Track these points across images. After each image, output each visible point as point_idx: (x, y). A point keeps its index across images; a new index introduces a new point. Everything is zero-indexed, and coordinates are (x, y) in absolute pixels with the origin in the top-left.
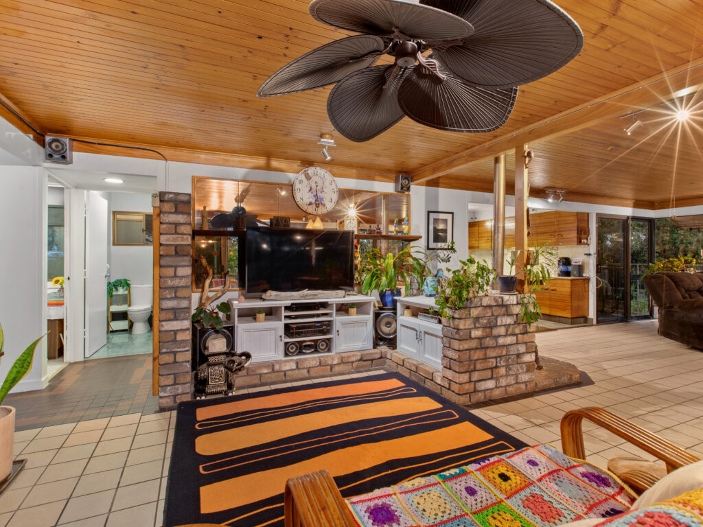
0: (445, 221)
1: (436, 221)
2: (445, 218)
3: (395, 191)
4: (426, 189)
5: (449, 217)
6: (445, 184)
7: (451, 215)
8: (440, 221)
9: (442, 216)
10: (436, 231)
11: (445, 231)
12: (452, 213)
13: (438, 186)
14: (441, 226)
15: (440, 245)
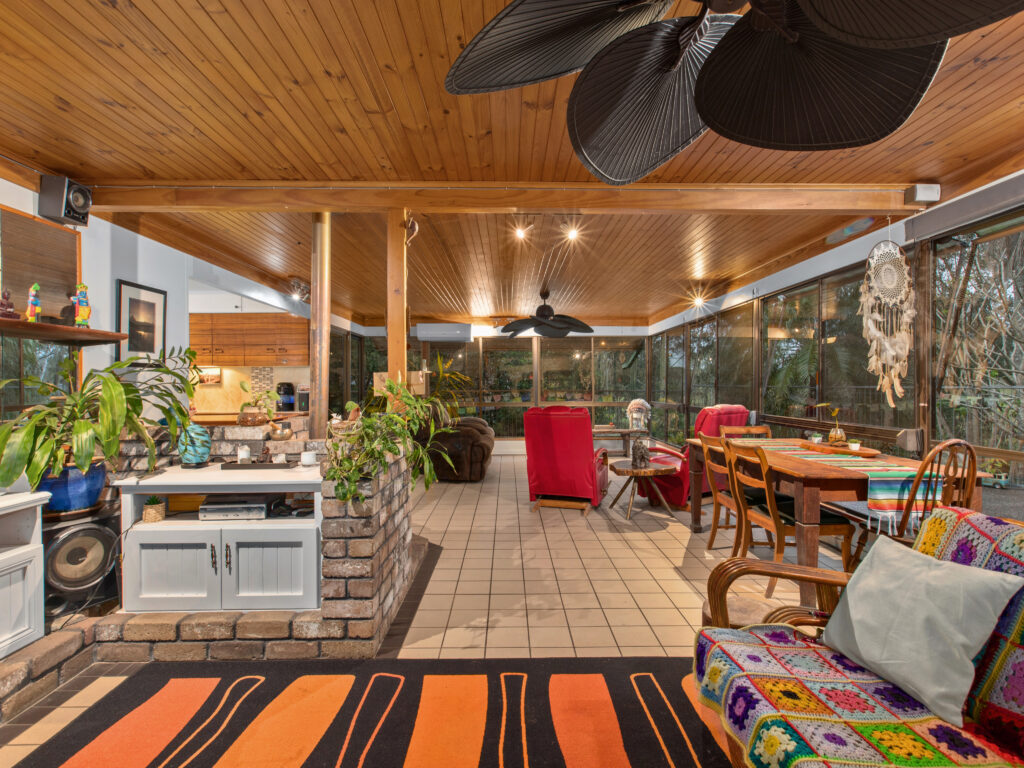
0: (151, 307)
1: (135, 303)
2: (151, 301)
3: (39, 213)
4: (112, 230)
5: (157, 299)
6: (150, 228)
7: (162, 296)
8: (142, 306)
9: (145, 296)
10: (134, 325)
11: (150, 328)
12: (164, 293)
13: (137, 231)
14: (142, 318)
15: (142, 356)
